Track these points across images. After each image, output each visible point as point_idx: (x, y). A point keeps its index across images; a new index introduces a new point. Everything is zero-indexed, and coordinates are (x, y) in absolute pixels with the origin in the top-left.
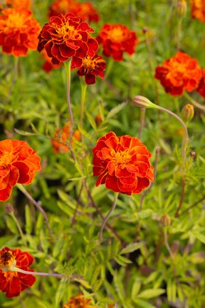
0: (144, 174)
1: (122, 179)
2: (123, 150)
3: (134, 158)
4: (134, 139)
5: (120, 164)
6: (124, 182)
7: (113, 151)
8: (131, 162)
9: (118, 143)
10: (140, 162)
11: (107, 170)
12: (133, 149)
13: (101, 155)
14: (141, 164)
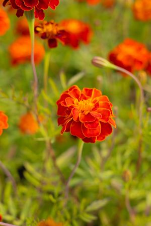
0: (107, 120)
1: (86, 123)
2: (85, 99)
3: (97, 105)
4: (95, 91)
5: (83, 111)
6: (89, 127)
7: (76, 100)
8: (94, 109)
9: (80, 93)
10: (102, 109)
11: (72, 117)
12: (95, 99)
13: (65, 104)
14: (104, 111)
